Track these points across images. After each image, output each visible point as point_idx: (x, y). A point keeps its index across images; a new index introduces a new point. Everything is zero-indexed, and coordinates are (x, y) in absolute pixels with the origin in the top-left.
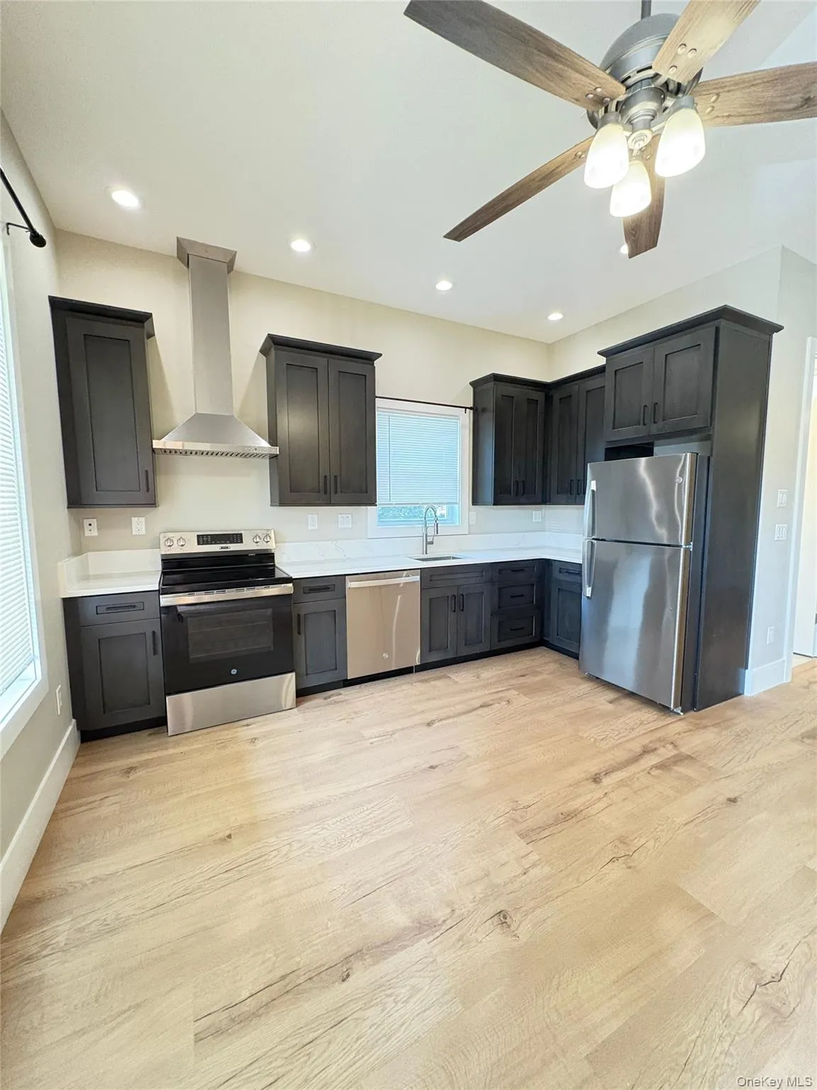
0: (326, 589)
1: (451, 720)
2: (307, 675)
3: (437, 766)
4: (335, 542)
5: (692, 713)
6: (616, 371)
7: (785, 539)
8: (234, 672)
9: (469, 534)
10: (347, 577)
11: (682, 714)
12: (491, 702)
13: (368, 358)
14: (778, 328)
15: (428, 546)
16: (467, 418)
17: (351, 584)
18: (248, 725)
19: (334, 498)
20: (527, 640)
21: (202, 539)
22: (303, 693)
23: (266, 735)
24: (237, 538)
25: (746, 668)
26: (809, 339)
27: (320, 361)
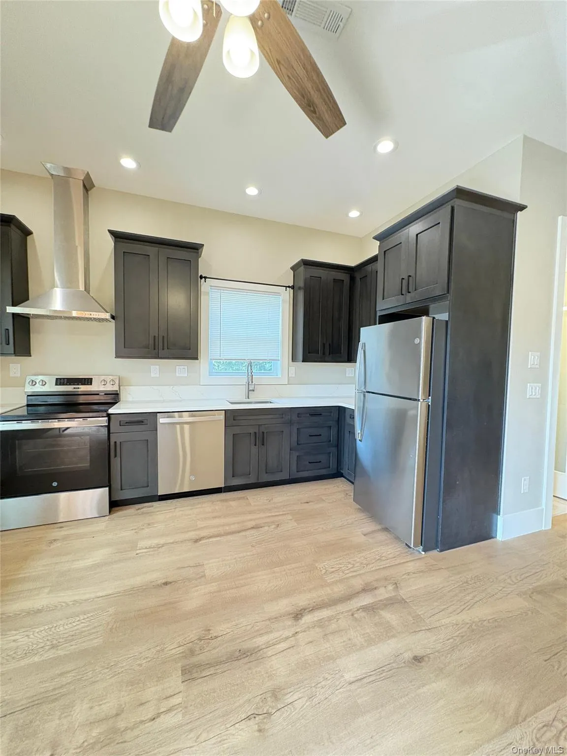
0: (140, 422)
1: (214, 539)
2: (121, 489)
3: (170, 583)
4: (172, 387)
5: (435, 553)
6: (385, 252)
7: (538, 397)
8: (55, 484)
9: (288, 384)
10: (158, 414)
11: (423, 553)
12: (263, 525)
13: (195, 249)
14: (522, 208)
15: (250, 392)
16: (288, 294)
17: (162, 420)
18: (61, 527)
19: (161, 353)
20: (324, 472)
21: (60, 382)
22: (115, 505)
23: (66, 538)
24: (88, 381)
25: (498, 513)
26: (560, 218)
27: (151, 250)
